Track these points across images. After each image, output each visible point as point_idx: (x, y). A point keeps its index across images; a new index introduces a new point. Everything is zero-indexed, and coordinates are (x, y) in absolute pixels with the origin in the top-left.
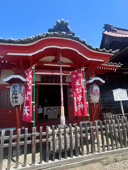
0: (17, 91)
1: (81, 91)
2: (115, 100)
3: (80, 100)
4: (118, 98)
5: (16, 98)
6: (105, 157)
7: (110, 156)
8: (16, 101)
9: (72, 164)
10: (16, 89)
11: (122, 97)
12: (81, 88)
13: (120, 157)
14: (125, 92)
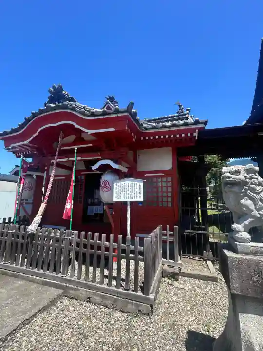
4: (120, 197)
6: (75, 287)
7: (82, 289)
9: (34, 277)
11: (130, 193)
13: (98, 299)
14: (138, 184)
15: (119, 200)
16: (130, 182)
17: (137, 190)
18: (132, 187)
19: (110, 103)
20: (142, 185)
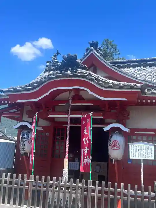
0: (24, 139)
1: (88, 142)
2: (131, 157)
3: (86, 153)
4: (135, 156)
5: (23, 145)
8: (23, 148)
10: (24, 136)
12: (88, 138)
14: (150, 146)
15: (134, 158)
16: (143, 145)
17: (150, 151)
18: (145, 148)
19: (94, 50)
20: (153, 147)
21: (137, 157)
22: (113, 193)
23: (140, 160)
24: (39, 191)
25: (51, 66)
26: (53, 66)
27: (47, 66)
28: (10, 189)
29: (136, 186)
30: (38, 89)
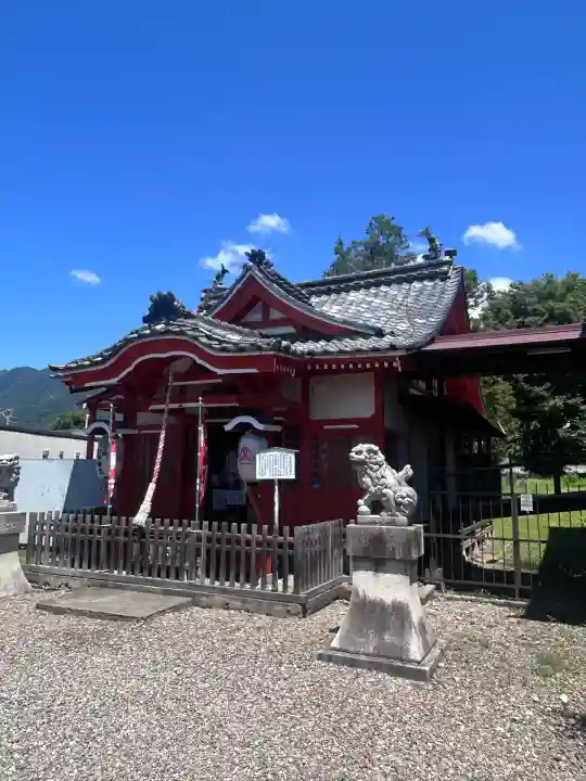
2: (258, 477)
4: (265, 474)
9: (150, 586)
11: (278, 469)
13: (238, 604)
15: (264, 478)
17: (287, 464)
18: (281, 459)
20: (293, 456)
21: (267, 477)
22: (229, 541)
23: (273, 481)
24: (117, 543)
25: (211, 299)
26: (215, 298)
27: (202, 299)
28: (74, 539)
29: (265, 527)
30: (112, 361)
